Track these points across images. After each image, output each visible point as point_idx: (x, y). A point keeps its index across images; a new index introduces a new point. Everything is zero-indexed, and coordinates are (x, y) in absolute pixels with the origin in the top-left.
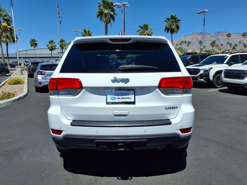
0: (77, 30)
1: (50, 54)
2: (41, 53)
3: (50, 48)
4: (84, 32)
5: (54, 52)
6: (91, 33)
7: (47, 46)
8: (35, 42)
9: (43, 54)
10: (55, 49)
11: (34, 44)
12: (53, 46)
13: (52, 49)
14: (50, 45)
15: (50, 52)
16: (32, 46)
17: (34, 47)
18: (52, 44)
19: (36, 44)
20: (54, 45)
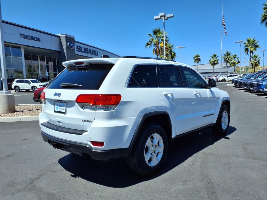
0: (241, 41)
1: (212, 69)
2: (204, 69)
3: (212, 63)
4: (247, 42)
5: (216, 66)
6: (257, 42)
7: (210, 61)
8: (199, 58)
9: (206, 69)
10: (217, 63)
11: (197, 59)
12: (216, 61)
13: (214, 64)
14: (212, 60)
15: (212, 67)
16: (195, 62)
17: (197, 63)
18: (215, 59)
19: (199, 60)
20: (216, 59)
